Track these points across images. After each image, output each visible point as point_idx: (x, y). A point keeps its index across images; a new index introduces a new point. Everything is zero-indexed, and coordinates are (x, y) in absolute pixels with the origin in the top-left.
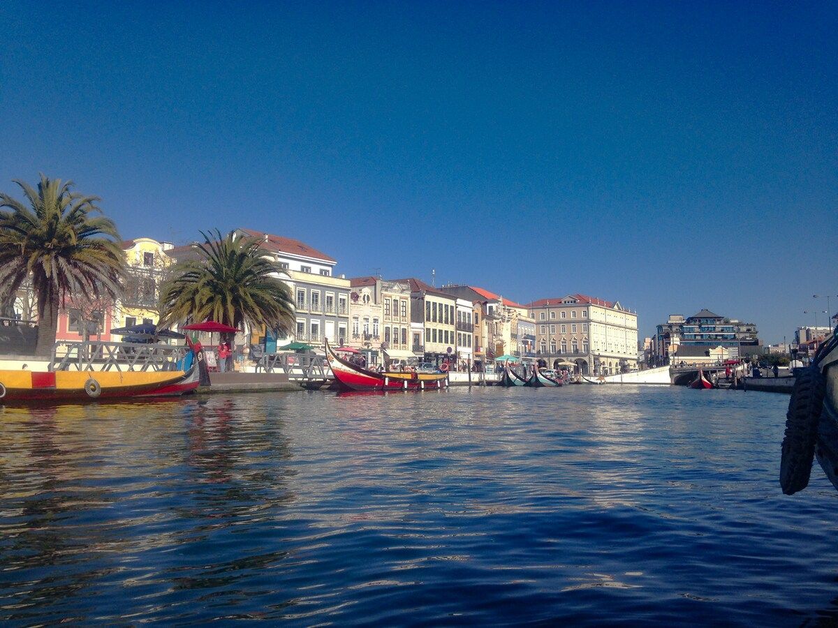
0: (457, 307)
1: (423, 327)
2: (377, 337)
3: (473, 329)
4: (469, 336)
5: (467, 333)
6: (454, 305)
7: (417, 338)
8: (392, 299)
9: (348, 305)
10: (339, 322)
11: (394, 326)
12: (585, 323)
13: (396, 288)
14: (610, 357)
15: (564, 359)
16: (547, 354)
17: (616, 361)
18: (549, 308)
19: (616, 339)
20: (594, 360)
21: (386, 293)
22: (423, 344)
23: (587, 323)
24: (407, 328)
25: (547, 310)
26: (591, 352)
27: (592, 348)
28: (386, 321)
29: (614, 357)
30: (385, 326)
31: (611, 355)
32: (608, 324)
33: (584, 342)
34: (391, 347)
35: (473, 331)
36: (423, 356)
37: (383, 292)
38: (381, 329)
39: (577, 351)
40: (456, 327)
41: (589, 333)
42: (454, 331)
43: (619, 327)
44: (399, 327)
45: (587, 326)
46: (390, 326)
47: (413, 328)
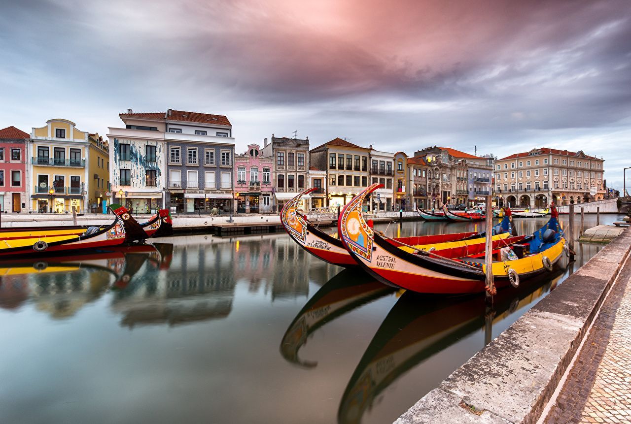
0: (370, 157)
1: (326, 174)
2: (267, 183)
3: (394, 174)
4: (389, 181)
5: (386, 178)
6: (368, 156)
7: (317, 182)
8: (286, 152)
9: (232, 158)
10: (221, 172)
11: (288, 174)
12: (546, 168)
13: (291, 143)
14: (571, 192)
15: (529, 195)
16: (516, 191)
17: (579, 195)
18: (518, 159)
19: (579, 179)
20: (553, 195)
21: (279, 147)
22: (325, 188)
23: (547, 168)
24: (305, 175)
25: (517, 161)
26: (550, 189)
27: (551, 186)
28: (279, 170)
29: (576, 193)
30: (278, 174)
31: (571, 191)
32: (570, 169)
33: (545, 182)
34: (285, 190)
35: (394, 176)
36: (324, 197)
37: (275, 147)
38: (272, 177)
39: (539, 189)
40: (370, 172)
41: (549, 175)
42: (368, 176)
43: (583, 170)
44: (294, 174)
45: (547, 170)
46: (284, 174)
47: (312, 175)
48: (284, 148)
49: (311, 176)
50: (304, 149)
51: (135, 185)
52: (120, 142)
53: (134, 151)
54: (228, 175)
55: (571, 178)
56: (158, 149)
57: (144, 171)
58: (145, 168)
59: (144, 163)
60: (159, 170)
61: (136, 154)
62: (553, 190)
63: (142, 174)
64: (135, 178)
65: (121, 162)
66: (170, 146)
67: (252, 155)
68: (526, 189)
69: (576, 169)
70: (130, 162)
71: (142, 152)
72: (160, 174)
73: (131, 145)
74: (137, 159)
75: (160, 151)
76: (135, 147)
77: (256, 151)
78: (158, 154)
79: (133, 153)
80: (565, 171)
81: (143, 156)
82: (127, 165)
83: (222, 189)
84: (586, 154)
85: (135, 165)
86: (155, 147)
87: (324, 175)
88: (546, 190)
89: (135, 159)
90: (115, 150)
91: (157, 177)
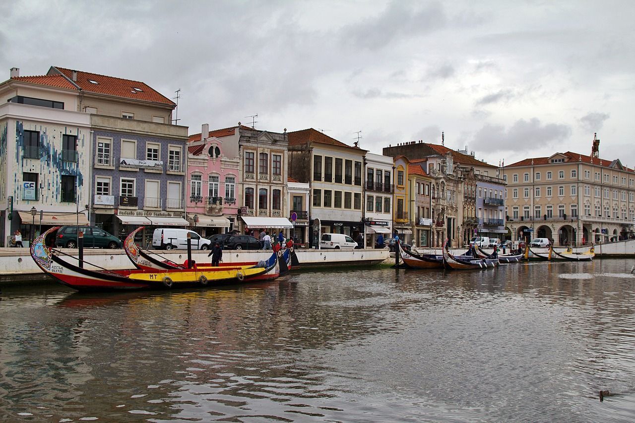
0: (365, 164)
1: (308, 187)
2: (231, 200)
3: (393, 190)
4: (387, 200)
5: (384, 196)
6: (362, 161)
7: (298, 200)
8: (257, 153)
9: (184, 160)
10: (168, 181)
11: (259, 187)
12: (573, 185)
13: (264, 138)
14: (605, 223)
15: (549, 225)
16: (531, 220)
17: (614, 227)
18: (534, 168)
19: (615, 202)
20: (583, 227)
21: (248, 144)
22: (307, 210)
23: (576, 185)
24: (281, 189)
25: (532, 169)
26: (580, 218)
27: (581, 213)
28: (247, 180)
29: (611, 224)
30: (246, 186)
31: (606, 221)
32: (605, 186)
33: (572, 206)
34: (254, 213)
35: (393, 193)
36: (306, 224)
37: (243, 144)
38: (237, 192)
39: (565, 216)
40: (364, 187)
41: (578, 196)
42: (361, 193)
43: (620, 189)
44: (268, 188)
45: (576, 188)
46: (254, 187)
47: (291, 189)
48: (255, 145)
49: (289, 191)
50: (282, 148)
51: (45, 200)
52: (27, 127)
53: (45, 144)
54: (177, 186)
55: (606, 201)
56: (81, 141)
57: (59, 177)
58: (61, 172)
59: (59, 164)
60: (80, 175)
61: (49, 148)
62: (585, 219)
63: (55, 182)
64: (46, 188)
65: (25, 160)
66: (97, 137)
67: (212, 156)
68: (545, 216)
69: (611, 187)
70: (39, 161)
71: (57, 145)
72: (81, 183)
73: (41, 133)
74: (49, 156)
75: (83, 145)
76: (47, 138)
77: (217, 149)
78: (79, 148)
79: (43, 146)
80: (598, 189)
81: (58, 153)
82: (35, 166)
83: (168, 210)
84: (623, 164)
85: (46, 166)
86: (76, 137)
87: (306, 190)
88: (575, 218)
89: (46, 157)
90: (17, 141)
91: (78, 188)
